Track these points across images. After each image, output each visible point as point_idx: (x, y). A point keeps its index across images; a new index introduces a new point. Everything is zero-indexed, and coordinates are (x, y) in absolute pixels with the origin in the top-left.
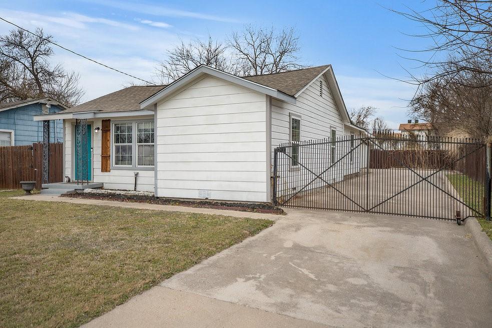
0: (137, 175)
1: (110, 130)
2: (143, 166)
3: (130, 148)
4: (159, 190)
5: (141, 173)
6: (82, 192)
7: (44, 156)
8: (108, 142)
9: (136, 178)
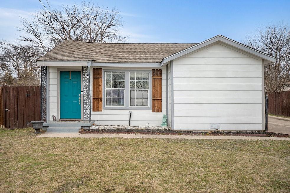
0: (131, 114)
1: (101, 77)
2: (136, 107)
3: (123, 92)
4: (175, 125)
5: (134, 112)
6: (88, 129)
7: (42, 98)
8: (100, 87)
9: (130, 116)
